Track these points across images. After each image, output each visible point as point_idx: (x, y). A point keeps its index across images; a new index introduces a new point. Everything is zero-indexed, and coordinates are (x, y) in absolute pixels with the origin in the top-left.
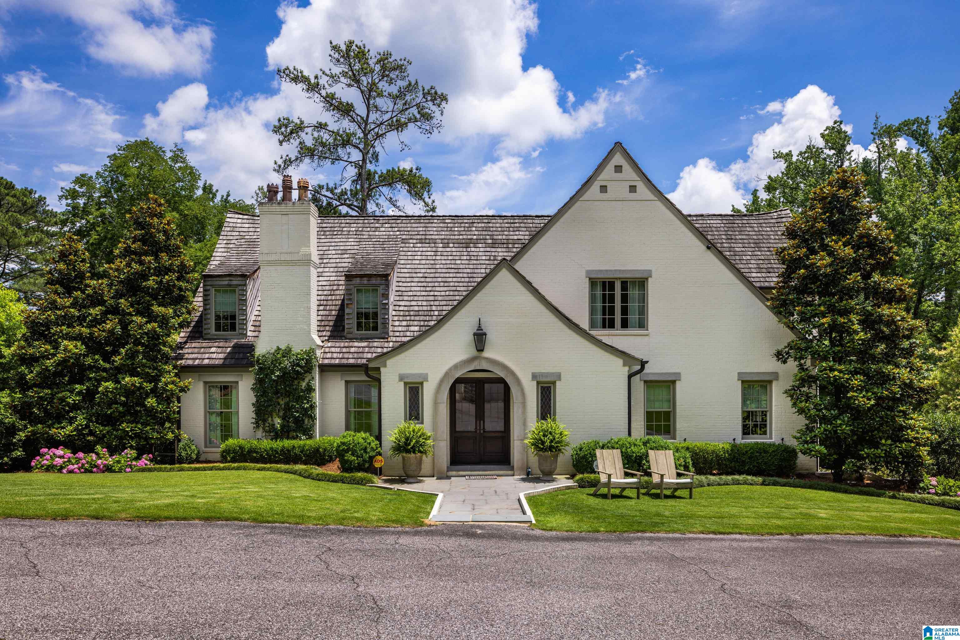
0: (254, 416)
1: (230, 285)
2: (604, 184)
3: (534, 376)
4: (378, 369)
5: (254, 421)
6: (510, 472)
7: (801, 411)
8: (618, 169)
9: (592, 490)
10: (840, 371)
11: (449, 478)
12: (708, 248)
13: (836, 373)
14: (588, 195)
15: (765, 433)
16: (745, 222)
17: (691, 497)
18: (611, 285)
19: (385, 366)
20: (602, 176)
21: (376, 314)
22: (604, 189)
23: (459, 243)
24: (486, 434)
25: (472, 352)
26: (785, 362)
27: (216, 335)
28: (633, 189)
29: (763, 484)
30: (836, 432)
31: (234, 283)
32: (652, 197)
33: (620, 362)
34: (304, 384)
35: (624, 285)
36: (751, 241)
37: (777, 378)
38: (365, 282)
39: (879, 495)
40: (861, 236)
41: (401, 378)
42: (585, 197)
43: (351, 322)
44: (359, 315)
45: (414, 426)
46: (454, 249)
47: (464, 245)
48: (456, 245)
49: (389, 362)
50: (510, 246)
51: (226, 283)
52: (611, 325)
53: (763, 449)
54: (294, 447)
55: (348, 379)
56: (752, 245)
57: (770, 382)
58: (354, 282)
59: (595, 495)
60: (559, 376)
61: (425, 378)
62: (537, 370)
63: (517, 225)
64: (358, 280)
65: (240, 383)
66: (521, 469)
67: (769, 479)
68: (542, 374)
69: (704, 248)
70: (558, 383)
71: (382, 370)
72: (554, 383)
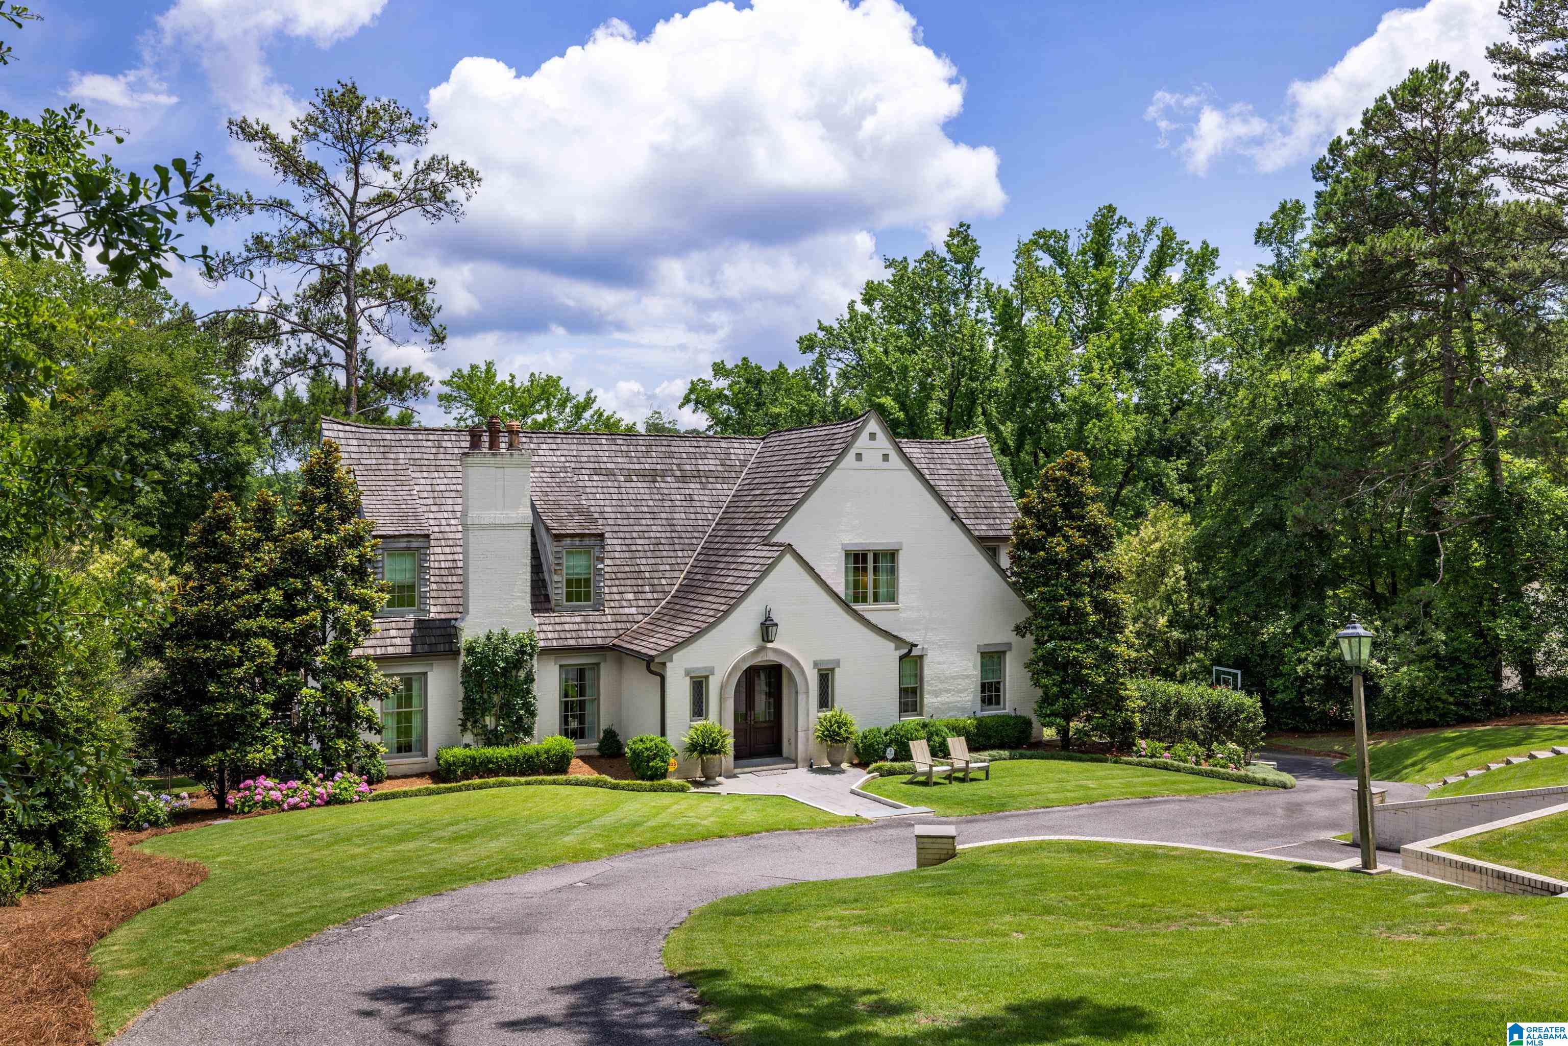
0: (461, 716)
1: (409, 549)
2: (859, 451)
3: (816, 664)
4: (664, 664)
5: (460, 722)
6: (794, 765)
7: (1037, 684)
8: (873, 436)
9: (908, 777)
10: (1077, 650)
11: (735, 776)
12: (953, 519)
13: (1075, 653)
14: (844, 464)
15: (998, 703)
16: (944, 451)
17: (987, 778)
18: (865, 556)
19: (671, 661)
20: (857, 444)
21: (588, 581)
22: (859, 457)
23: (641, 474)
24: (758, 725)
25: (760, 642)
26: (1023, 636)
27: (390, 612)
28: (886, 457)
29: (1012, 758)
30: (1072, 705)
31: (414, 545)
32: (904, 467)
33: (892, 645)
34: (522, 674)
35: (876, 556)
36: (955, 477)
37: (1010, 649)
38: (577, 543)
39: (1101, 761)
40: (1090, 524)
41: (687, 672)
42: (841, 466)
43: (557, 591)
44: (569, 582)
45: (699, 723)
46: (639, 485)
47: (649, 479)
48: (641, 479)
49: (676, 656)
50: (704, 480)
51: (404, 545)
52: (865, 600)
53: (1004, 721)
54: (537, 753)
55: (563, 662)
56: (956, 483)
57: (1004, 653)
58: (563, 543)
59: (911, 782)
60: (838, 663)
61: (712, 671)
62: (818, 658)
63: (703, 450)
64: (568, 541)
65: (430, 676)
66: (805, 760)
67: (1017, 753)
68: (822, 662)
69: (949, 519)
70: (837, 670)
71: (668, 664)
72: (833, 670)
